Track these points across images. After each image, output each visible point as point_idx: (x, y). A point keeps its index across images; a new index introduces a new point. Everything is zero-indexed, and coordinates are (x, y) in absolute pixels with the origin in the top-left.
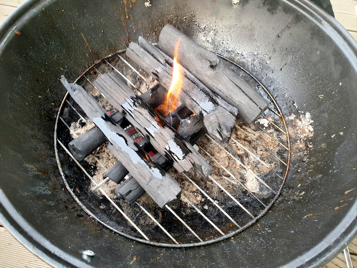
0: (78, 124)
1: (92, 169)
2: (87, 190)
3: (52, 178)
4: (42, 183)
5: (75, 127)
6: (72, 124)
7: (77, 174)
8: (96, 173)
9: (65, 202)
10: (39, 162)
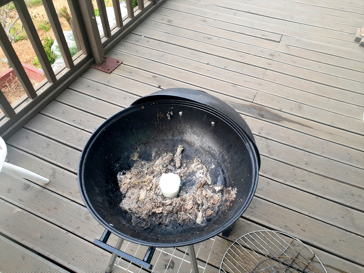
0: (122, 173)
1: (123, 196)
2: (118, 205)
3: (104, 196)
4: (100, 197)
5: (120, 174)
6: (119, 173)
7: (115, 197)
8: (125, 198)
9: (107, 207)
10: (100, 188)
